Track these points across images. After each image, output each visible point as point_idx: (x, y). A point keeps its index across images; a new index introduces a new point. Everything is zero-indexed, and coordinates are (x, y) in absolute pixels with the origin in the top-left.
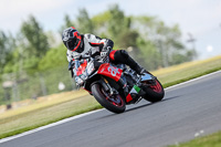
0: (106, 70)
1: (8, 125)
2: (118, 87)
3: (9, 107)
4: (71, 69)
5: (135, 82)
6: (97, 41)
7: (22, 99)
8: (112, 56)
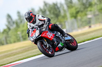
0: (46, 34)
1: (89, 35)
2: (52, 43)
3: (90, 27)
4: (28, 33)
5: (61, 40)
6: (42, 19)
7: (96, 23)
8: (50, 26)
